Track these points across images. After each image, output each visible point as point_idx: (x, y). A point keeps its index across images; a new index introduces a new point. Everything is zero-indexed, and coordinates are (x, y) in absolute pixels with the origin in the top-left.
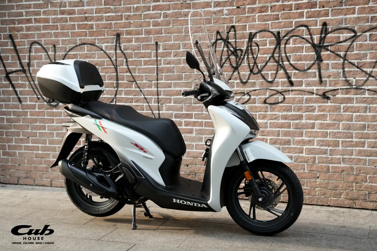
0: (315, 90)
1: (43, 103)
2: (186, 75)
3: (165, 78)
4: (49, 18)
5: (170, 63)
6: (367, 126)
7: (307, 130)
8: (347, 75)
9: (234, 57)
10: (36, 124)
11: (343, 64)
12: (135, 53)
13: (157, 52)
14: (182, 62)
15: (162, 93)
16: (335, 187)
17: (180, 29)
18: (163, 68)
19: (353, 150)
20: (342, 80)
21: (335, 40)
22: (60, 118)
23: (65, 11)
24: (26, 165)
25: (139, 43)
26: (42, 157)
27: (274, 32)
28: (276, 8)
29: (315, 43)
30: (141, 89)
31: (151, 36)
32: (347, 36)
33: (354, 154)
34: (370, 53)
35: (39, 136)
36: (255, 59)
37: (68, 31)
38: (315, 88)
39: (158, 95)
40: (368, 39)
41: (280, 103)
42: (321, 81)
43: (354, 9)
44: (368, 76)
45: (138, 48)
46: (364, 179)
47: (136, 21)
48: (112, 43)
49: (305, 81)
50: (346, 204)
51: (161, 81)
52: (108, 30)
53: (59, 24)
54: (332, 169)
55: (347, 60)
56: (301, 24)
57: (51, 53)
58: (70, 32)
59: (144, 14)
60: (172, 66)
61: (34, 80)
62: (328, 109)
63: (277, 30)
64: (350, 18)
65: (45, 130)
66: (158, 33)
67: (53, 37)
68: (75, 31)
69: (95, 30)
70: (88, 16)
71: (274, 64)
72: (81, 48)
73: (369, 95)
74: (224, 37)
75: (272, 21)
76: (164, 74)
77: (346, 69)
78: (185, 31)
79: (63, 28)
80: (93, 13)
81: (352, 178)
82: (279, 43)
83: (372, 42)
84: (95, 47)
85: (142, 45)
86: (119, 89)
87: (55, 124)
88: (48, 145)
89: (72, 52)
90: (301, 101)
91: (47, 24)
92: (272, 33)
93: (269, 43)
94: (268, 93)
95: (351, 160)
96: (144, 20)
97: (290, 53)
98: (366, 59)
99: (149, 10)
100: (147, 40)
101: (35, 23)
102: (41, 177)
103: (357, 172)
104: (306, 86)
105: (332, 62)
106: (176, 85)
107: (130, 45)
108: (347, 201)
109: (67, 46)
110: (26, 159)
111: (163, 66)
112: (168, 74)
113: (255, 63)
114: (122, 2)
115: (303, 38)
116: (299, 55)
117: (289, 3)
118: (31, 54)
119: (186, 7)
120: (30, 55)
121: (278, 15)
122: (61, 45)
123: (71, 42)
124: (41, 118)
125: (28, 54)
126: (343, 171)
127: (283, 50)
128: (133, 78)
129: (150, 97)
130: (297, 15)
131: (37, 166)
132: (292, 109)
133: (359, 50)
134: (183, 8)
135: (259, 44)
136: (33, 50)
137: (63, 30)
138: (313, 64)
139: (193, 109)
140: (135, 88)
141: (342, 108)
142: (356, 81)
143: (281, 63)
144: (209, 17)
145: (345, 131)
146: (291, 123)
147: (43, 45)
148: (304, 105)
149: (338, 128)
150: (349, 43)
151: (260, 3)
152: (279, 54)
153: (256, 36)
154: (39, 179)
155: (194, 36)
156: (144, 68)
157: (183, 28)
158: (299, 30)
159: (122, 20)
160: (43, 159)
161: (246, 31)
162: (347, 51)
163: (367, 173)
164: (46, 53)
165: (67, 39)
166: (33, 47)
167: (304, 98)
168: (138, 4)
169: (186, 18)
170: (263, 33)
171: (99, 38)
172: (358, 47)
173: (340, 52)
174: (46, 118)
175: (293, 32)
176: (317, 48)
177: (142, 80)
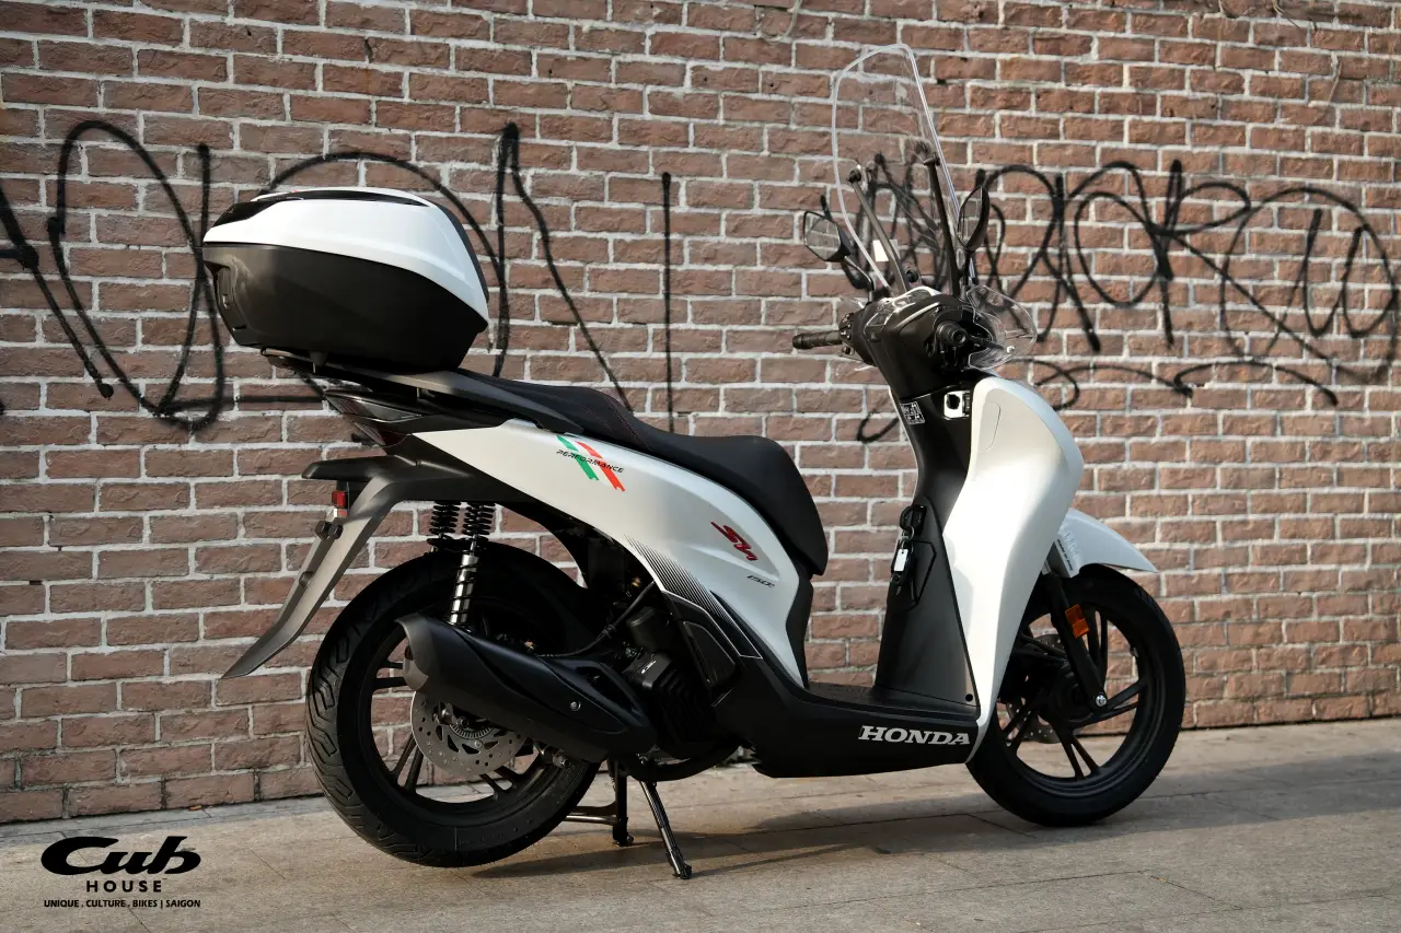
0: (1154, 365)
1: (130, 414)
2: (771, 306)
3: (695, 314)
4: (179, 21)
5: (714, 258)
6: (1277, 476)
7: (1136, 493)
8: (1231, 324)
9: (927, 251)
10: (88, 515)
11: (1223, 286)
12: (579, 210)
13: (667, 212)
14: (759, 255)
15: (684, 371)
16: (1209, 668)
17: (754, 132)
18: (689, 274)
19: (1247, 548)
20: (1219, 338)
21: (1202, 218)
22: (223, 479)
23: (265, 2)
24: (17, 721)
25: (596, 173)
26: (114, 670)
27: (1049, 178)
28: (1053, 98)
29: (1154, 219)
30: (602, 354)
31: (644, 148)
32: (1229, 209)
33: (1251, 559)
34: (1281, 261)
35: (100, 571)
36: (993, 260)
37: (279, 90)
38: (1154, 361)
39: (669, 380)
40: (1276, 222)
41: (1066, 406)
42: (1170, 340)
43: (1243, 129)
44: (1276, 329)
45: (594, 192)
46: (1277, 634)
47: (589, 83)
48: (486, 162)
49: (1130, 337)
50: (1237, 715)
51: (682, 326)
52: (467, 105)
53: (230, 56)
54: (1202, 610)
55: (1230, 278)
56: (1116, 157)
57: (183, 180)
58: (286, 98)
59: (619, 63)
60: (723, 268)
61: (83, 301)
62: (1186, 426)
63: (1056, 170)
64: (1236, 156)
65: (139, 538)
66: (672, 142)
67: (197, 108)
68: (310, 93)
69: (406, 100)
70: (379, 40)
71: (1048, 278)
72: (341, 170)
73: (1281, 382)
74: (898, 176)
75: (1041, 141)
76: (690, 299)
77: (1229, 306)
78: (770, 142)
79: (249, 74)
80: (402, 30)
81: (1247, 633)
82: (1058, 215)
83: (1285, 231)
84: (405, 173)
85: (607, 180)
86: (512, 352)
87: (192, 510)
88: (149, 611)
89: (291, 184)
90: (1118, 402)
91: (167, 48)
92: (1041, 177)
93: (1033, 210)
94: (1030, 375)
95: (1245, 579)
96: (619, 86)
97: (1090, 247)
98: (1273, 278)
99: (640, 50)
100: (629, 161)
101: (97, 35)
102: (106, 772)
103: (1259, 614)
104: (1131, 355)
105: (1196, 281)
106: (736, 341)
107: (559, 176)
108: (1240, 706)
109: (271, 158)
110: (19, 690)
111: (686, 266)
112: (709, 298)
113: (994, 273)
114: (530, 3)
115: (1124, 204)
116: (1114, 255)
117: (1086, 89)
118: (69, 178)
119: (775, 56)
120: (61, 184)
121: (1056, 122)
122: (237, 151)
123: (295, 142)
124: (116, 485)
125: (54, 177)
126: (1227, 614)
127: (1071, 239)
128: (573, 309)
129: (639, 384)
130: (1106, 130)
131: (81, 720)
132: (1098, 427)
133: (1258, 252)
134: (764, 57)
135: (1004, 209)
136: (84, 160)
137: (250, 82)
138: (1150, 286)
139: (797, 433)
140: (578, 350)
141: (1220, 422)
142: (1253, 340)
143: (1065, 277)
144: (851, 104)
145: (1229, 491)
146: (1096, 472)
147: (142, 143)
148: (1127, 414)
149: (1213, 484)
150: (1235, 230)
151: (1005, 76)
152: (1061, 250)
153: (996, 185)
154: (92, 784)
155: (802, 164)
156: (617, 272)
157: (766, 131)
158: (1114, 176)
159: (530, 74)
160: (122, 681)
161: (965, 163)
162: (1229, 252)
163: (1281, 615)
164: (158, 182)
165: (273, 127)
166: (84, 144)
167: (1129, 393)
168: (598, 19)
169: (775, 97)
170: (1017, 176)
171: (428, 137)
172: (1255, 241)
173: (1214, 252)
174: (146, 485)
175: (1097, 181)
176: (1158, 237)
177: (606, 319)
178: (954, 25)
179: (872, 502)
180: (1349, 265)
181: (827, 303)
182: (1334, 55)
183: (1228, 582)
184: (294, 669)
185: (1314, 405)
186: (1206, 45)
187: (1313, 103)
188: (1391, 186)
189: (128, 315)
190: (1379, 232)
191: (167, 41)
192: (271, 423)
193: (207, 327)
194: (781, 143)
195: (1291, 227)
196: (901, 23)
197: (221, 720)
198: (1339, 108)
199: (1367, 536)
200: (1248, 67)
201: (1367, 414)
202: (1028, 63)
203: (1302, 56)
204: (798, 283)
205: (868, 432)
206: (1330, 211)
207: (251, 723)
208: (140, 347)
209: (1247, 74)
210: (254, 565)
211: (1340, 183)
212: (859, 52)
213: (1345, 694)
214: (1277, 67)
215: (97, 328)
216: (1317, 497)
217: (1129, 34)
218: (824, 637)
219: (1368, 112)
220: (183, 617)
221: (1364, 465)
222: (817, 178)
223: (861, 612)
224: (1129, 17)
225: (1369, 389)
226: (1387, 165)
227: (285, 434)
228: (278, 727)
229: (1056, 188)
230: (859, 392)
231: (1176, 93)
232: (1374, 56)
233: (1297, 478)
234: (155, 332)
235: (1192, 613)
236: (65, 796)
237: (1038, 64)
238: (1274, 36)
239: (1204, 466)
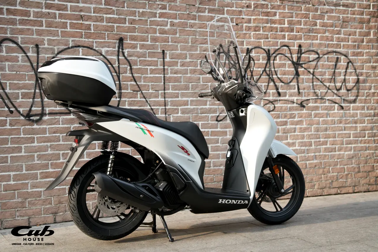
1: (18, 118)
2: (192, 85)
3: (172, 88)
4: (30, 11)
5: (177, 73)
6: (328, 128)
7: (291, 134)
8: (315, 88)
9: (234, 70)
10: (7, 146)
11: (313, 78)
12: (140, 60)
13: (164, 61)
14: (189, 72)
15: (169, 103)
16: (311, 180)
17: (187, 39)
18: (170, 77)
19: (320, 148)
20: (312, 92)
21: (307, 60)
22: (44, 135)
23: (53, 5)
25: (144, 50)
26: (15, 188)
27: (266, 50)
28: (267, 28)
29: (294, 61)
30: (147, 99)
31: (157, 43)
32: (314, 57)
33: (322, 151)
34: (328, 71)
35: (10, 161)
36: (252, 72)
37: (57, 29)
38: (295, 99)
39: (165, 106)
40: (326, 61)
41: (272, 111)
42: (299, 93)
43: (317, 36)
44: (327, 89)
45: (144, 55)
46: (329, 171)
47: (142, 26)
48: (114, 48)
49: (288, 92)
50: (319, 193)
51: (168, 91)
52: (109, 33)
53: (44, 20)
54: (309, 165)
55: (315, 76)
56: (284, 44)
57: (32, 54)
58: (60, 31)
59: (150, 21)
60: (179, 75)
61: (4, 88)
62: (304, 116)
63: (268, 48)
64: (315, 43)
65: (21, 152)
66: (165, 42)
67: (35, 34)
68: (66, 30)
69: (92, 31)
70: (85, 15)
71: (266, 77)
72: (75, 51)
73: (329, 103)
74: (226, 50)
75: (264, 40)
76: (170, 84)
77: (315, 83)
78: (191, 41)
79: (49, 25)
80: (91, 12)
81: (321, 171)
82: (269, 59)
83: (329, 63)
84: (92, 51)
85: (147, 52)
86: (123, 99)
87: (35, 144)
88: (24, 172)
89: (61, 55)
90: (286, 109)
91: (26, 18)
92: (264, 49)
93: (262, 58)
94: (262, 103)
95: (320, 156)
96: (150, 27)
97: (277, 68)
98: (326, 76)
99: (156, 17)
100: (153, 47)
101: (7, 15)
102: (13, 216)
103: (324, 166)
104: (289, 97)
105: (306, 77)
106: (183, 95)
107: (134, 51)
108: (319, 190)
109: (56, 48)
111: (169, 75)
112: (176, 84)
113: (252, 75)
114: (126, 5)
115: (286, 56)
116: (284, 70)
117: (275, 26)
119: (192, 18)
121: (268, 35)
122: (46, 46)
123: (61, 43)
124: (14, 138)
126: (316, 166)
127: (272, 66)
128: (139, 87)
129: (157, 107)
130: (281, 37)
131: (6, 202)
132: (280, 116)
133: (322, 69)
134: (189, 18)
135: (254, 58)
136: (4, 49)
137: (49, 27)
138: (294, 78)
139: (200, 120)
140: (140, 98)
141: (313, 114)
142: (321, 92)
143: (271, 76)
144: (213, 31)
145: (315, 133)
146: (280, 129)
147: (20, 44)
148: (288, 113)
149: (311, 131)
150: (316, 63)
151: (254, 23)
152: (270, 69)
153: (252, 52)
154: (9, 219)
155: (200, 47)
156: (150, 77)
157: (190, 38)
158: (284, 49)
159: (126, 24)
160: (17, 191)
161: (244, 46)
162: (314, 69)
163: (330, 166)
164: (25, 55)
165: (56, 39)
166: (4, 45)
167: (288, 107)
168: (144, 9)
169: (192, 29)
170: (257, 49)
171: (98, 41)
172: (321, 66)
173: (310, 69)
174: (23, 137)
175: (279, 51)
176: (295, 65)
177: (148, 90)
178: (240, 9)
179: (220, 138)
180: (346, 72)
181: (208, 84)
182: (341, 16)
183: (315, 157)
184: (64, 187)
185: (338, 109)
186: (307, 14)
187: (336, 29)
188: (357, 51)
189: (17, 91)
190: (354, 63)
191: (26, 16)
192: (57, 120)
193: (39, 94)
194: (194, 41)
195: (330, 62)
196: (226, 9)
197: (45, 201)
198: (343, 30)
199: (352, 144)
200: (318, 19)
201: (352, 112)
202: (260, 19)
203: (333, 16)
204: (199, 79)
205: (219, 119)
206: (341, 58)
207: (53, 202)
208: (20, 100)
209: (318, 21)
210: (53, 159)
211: (343, 50)
212: (215, 17)
213: (347, 186)
214: (326, 19)
215: (9, 95)
216: (339, 134)
217: (287, 11)
218: (208, 174)
219: (350, 31)
220: (34, 173)
221: (351, 125)
222: (204, 51)
223: (218, 168)
224: (287, 6)
225: (352, 105)
226: (355, 45)
227: (61, 123)
228: (60, 203)
229: (268, 52)
230: (216, 108)
231: (299, 26)
232: (351, 16)
233: (334, 129)
234: (24, 96)
235: (306, 166)
236: (2, 223)
237: (262, 19)
238: (325, 11)
239: (309, 126)
